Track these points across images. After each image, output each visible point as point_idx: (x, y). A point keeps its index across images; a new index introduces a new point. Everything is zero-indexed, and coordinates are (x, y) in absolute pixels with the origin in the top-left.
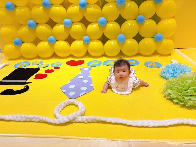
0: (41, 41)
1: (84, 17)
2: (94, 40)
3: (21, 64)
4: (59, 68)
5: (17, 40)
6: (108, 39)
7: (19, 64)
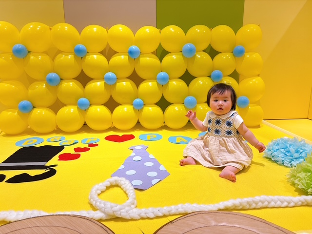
0: (64, 105)
1: (134, 72)
2: (150, 104)
3: (28, 141)
4: (96, 145)
5: (24, 102)
6: (170, 104)
7: (24, 141)
